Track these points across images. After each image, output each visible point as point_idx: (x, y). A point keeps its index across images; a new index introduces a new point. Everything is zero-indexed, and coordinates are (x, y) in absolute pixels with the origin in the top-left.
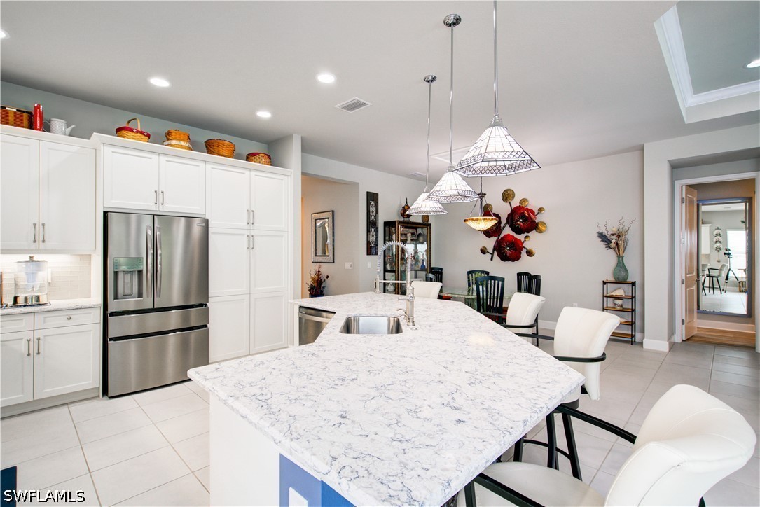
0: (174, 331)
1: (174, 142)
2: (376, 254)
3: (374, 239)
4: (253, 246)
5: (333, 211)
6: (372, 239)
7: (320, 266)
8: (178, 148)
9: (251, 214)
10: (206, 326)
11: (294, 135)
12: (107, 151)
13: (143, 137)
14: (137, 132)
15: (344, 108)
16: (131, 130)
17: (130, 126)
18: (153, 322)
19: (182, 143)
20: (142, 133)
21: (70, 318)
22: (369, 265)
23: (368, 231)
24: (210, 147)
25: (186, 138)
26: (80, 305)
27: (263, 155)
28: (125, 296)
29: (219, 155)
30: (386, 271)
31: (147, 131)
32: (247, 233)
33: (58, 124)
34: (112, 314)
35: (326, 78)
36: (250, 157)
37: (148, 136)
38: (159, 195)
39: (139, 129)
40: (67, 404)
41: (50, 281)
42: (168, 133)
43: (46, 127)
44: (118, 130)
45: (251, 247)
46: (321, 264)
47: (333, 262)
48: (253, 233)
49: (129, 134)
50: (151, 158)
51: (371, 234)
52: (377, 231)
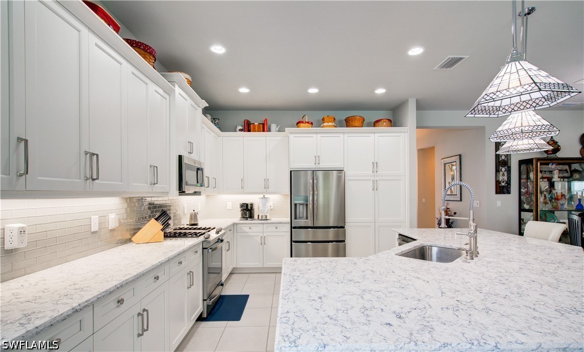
0: (332, 242)
1: (325, 124)
2: (509, 192)
3: (506, 178)
4: (377, 187)
5: (460, 155)
6: (503, 178)
7: (448, 204)
8: (328, 127)
9: (375, 165)
10: (344, 241)
11: (409, 99)
12: (291, 136)
13: (309, 125)
14: (306, 122)
15: (442, 67)
16: (303, 122)
17: (304, 120)
18: (320, 235)
19: (330, 124)
20: (308, 123)
21: (276, 228)
22: (499, 204)
23: (497, 171)
24: (348, 123)
25: (333, 120)
26: (280, 221)
27: (385, 120)
28: (300, 218)
29: (352, 127)
30: (521, 209)
31: (311, 121)
32: (373, 178)
33: (273, 127)
34: (295, 228)
35: (416, 51)
36: (376, 123)
37: (312, 123)
38: (317, 158)
39: (307, 121)
40: (276, 273)
41: (272, 208)
42: (323, 119)
43: (269, 130)
44: (297, 123)
45: (375, 189)
46: (448, 202)
47: (461, 200)
48: (376, 178)
49: (302, 124)
50: (312, 137)
51: (501, 173)
52: (509, 171)
